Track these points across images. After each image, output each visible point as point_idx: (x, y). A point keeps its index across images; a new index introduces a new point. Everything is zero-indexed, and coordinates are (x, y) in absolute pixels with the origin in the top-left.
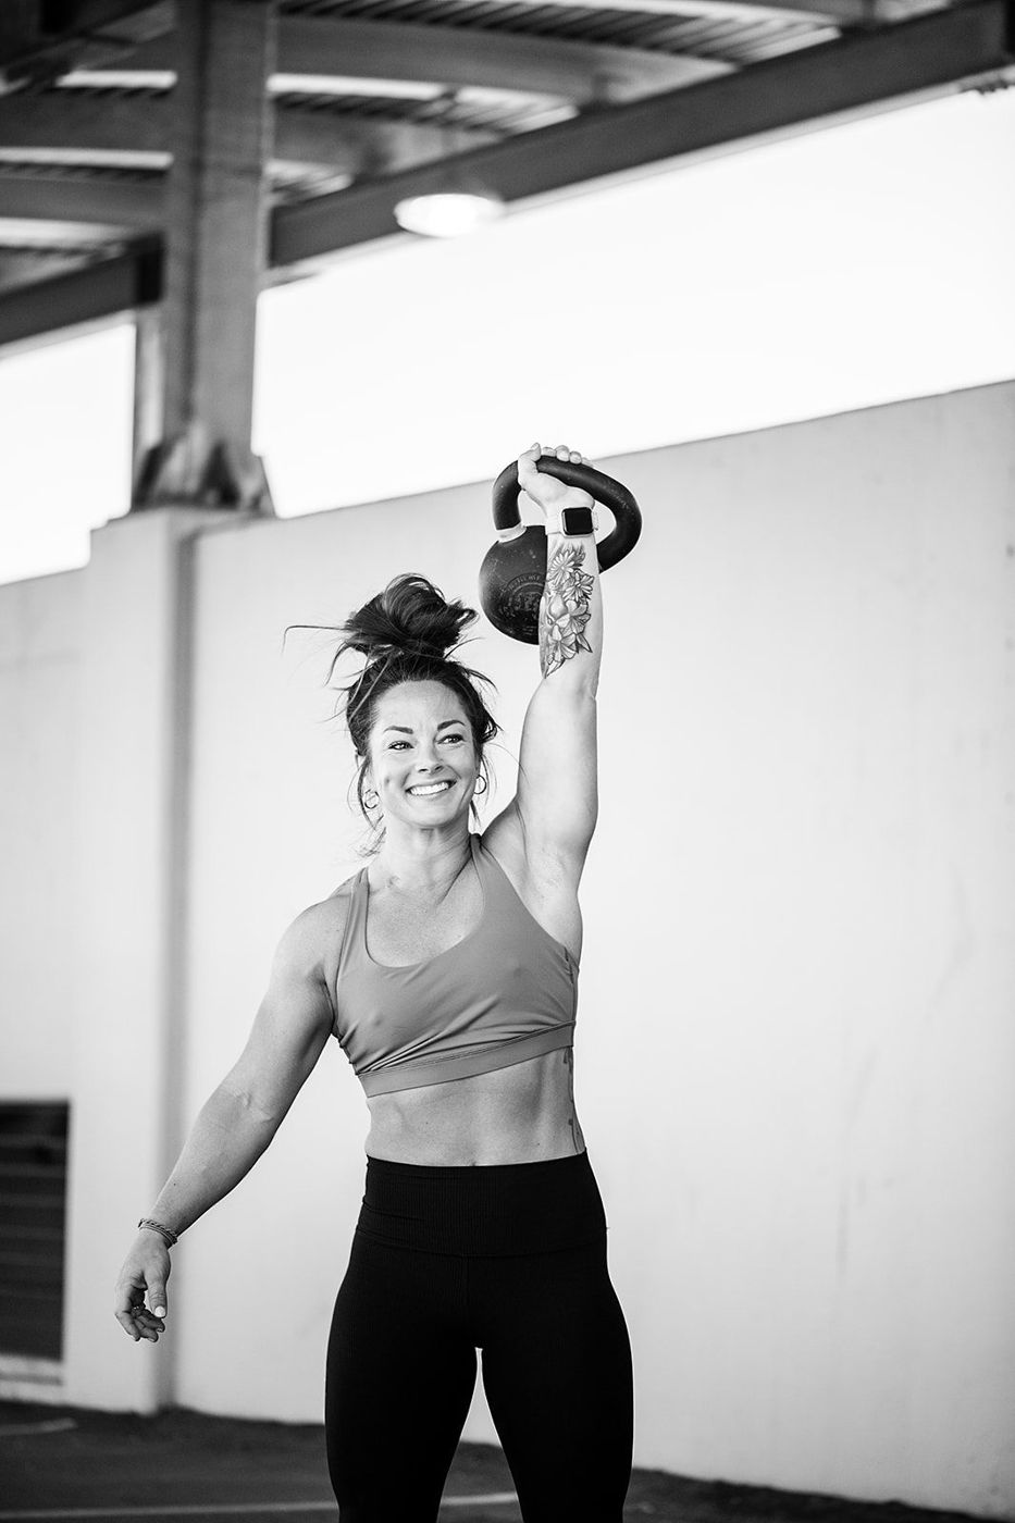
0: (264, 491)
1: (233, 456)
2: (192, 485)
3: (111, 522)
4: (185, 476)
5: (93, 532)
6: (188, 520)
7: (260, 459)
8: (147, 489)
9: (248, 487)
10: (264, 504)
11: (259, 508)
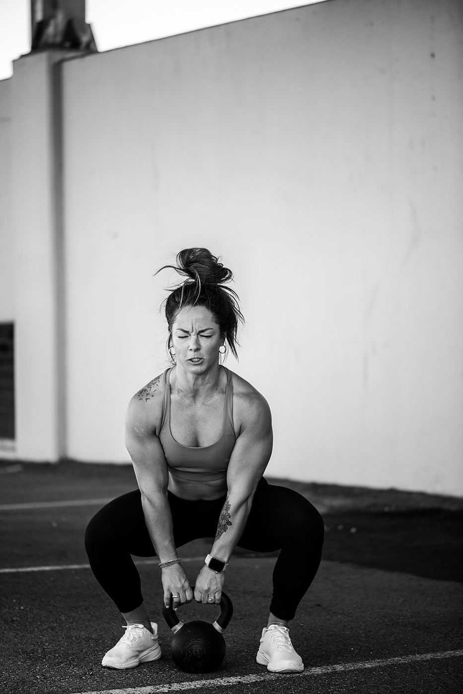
0: (92, 40)
1: (76, 25)
2: (58, 39)
3: (23, 56)
4: (55, 35)
5: (14, 61)
6: (58, 56)
7: (89, 26)
8: (38, 42)
9: (85, 39)
10: (92, 45)
11: (90, 49)
